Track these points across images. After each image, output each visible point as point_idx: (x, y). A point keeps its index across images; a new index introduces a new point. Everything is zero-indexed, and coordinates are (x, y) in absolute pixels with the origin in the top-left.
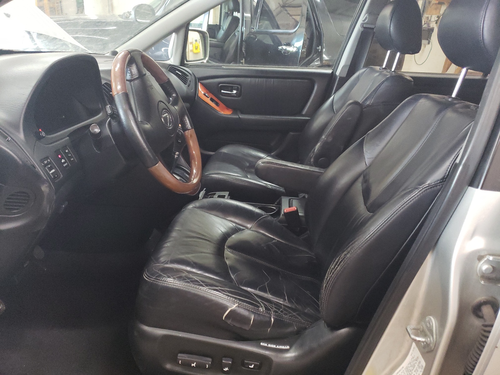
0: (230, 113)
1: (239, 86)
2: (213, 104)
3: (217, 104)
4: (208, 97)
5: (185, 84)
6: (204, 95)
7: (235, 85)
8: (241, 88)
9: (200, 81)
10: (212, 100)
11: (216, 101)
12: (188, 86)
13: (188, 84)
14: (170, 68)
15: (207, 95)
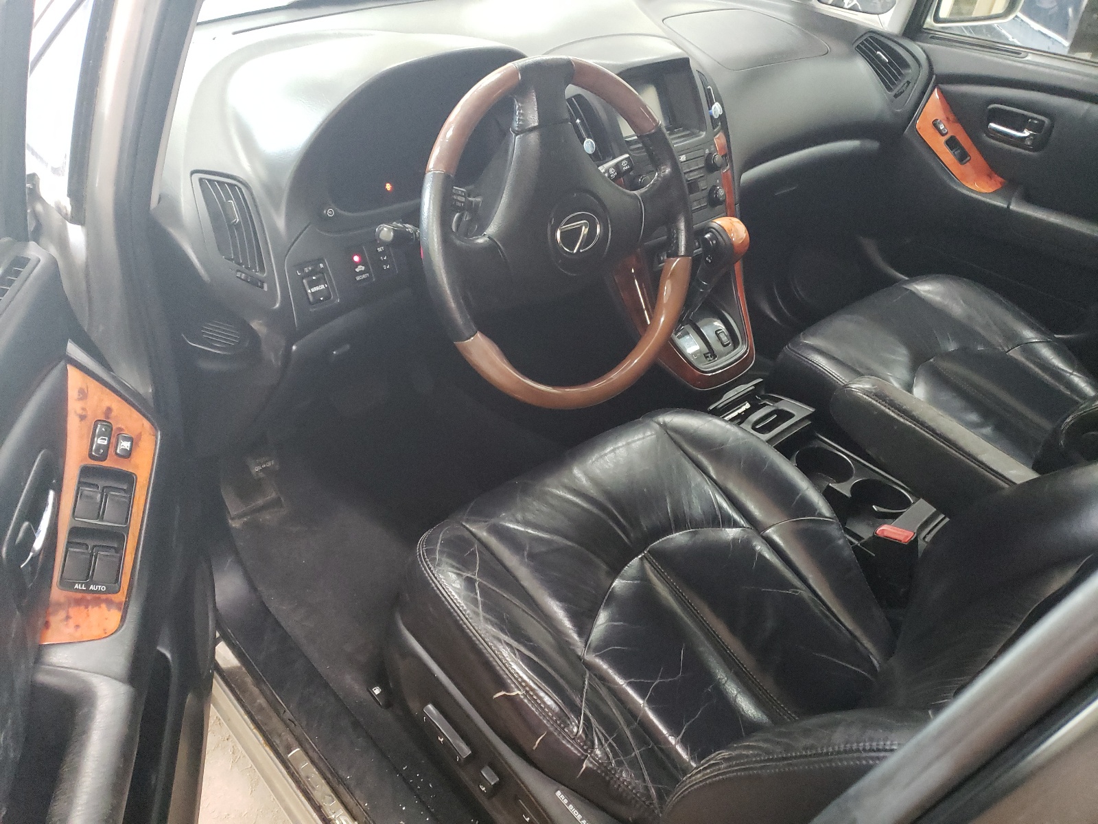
0: (991, 190)
1: (1046, 120)
2: (947, 156)
3: (963, 157)
4: (943, 135)
5: (889, 89)
6: (935, 124)
7: (1035, 116)
8: (1052, 127)
9: (940, 85)
10: (952, 143)
11: (962, 148)
12: (896, 96)
13: (895, 91)
14: (866, 40)
15: (942, 127)
